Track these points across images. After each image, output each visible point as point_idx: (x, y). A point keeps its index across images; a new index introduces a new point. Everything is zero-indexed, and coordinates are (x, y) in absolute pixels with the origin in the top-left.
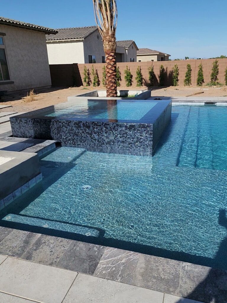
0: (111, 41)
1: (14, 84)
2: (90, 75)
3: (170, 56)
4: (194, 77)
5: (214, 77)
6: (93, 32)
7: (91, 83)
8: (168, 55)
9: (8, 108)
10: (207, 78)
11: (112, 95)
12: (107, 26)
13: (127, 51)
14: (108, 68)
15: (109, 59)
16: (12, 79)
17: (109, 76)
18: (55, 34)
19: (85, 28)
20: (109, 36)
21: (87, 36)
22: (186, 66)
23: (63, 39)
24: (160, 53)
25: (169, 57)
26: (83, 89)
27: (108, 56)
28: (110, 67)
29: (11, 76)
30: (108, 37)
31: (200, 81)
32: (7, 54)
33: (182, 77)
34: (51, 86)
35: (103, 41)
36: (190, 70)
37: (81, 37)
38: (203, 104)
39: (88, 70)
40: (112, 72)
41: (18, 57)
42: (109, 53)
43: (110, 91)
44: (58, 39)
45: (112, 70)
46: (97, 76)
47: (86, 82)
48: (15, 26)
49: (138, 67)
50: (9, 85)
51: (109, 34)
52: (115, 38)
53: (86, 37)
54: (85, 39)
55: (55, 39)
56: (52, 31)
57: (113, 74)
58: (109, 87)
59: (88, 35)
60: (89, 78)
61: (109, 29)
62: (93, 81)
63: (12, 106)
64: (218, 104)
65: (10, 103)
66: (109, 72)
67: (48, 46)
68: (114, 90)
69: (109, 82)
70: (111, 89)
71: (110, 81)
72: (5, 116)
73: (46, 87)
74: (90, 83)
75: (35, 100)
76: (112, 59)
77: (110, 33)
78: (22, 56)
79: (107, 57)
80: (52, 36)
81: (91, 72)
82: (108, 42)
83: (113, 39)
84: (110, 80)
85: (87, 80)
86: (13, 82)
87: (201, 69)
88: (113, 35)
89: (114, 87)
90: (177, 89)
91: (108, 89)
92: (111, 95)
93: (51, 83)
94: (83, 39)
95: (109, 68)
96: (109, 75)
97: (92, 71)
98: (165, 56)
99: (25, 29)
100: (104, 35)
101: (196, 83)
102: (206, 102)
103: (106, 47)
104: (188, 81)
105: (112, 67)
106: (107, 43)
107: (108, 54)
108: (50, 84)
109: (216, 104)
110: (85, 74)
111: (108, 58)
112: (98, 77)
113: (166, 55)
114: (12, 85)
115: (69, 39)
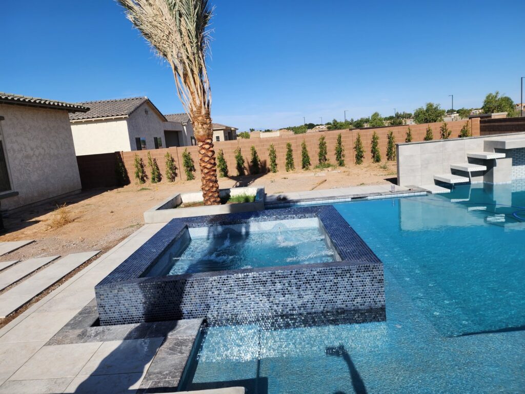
0: (206, 123)
1: (19, 196)
2: (144, 168)
3: (238, 129)
4: (297, 159)
5: (322, 156)
6: (139, 106)
7: (147, 178)
8: (235, 128)
9: (29, 246)
10: (314, 159)
11: (214, 199)
12: (198, 102)
13: (185, 127)
14: (204, 161)
15: (204, 148)
16: (15, 187)
17: (207, 173)
18: (85, 112)
19: (124, 100)
20: (202, 116)
21: (133, 112)
22: (285, 146)
23: (93, 118)
24: (226, 127)
25: (237, 131)
26: (141, 190)
27: (203, 144)
28: (207, 159)
29: (13, 183)
30: (200, 118)
31: (306, 164)
32: (5, 147)
33: (281, 160)
34: (80, 191)
35: (193, 123)
36: (290, 151)
37: (123, 113)
38: (350, 199)
39: (141, 159)
40: (211, 166)
41: (25, 151)
42: (204, 140)
43: (210, 194)
44: (84, 117)
45: (211, 164)
46: (156, 168)
47: (139, 177)
48: (34, 106)
49: (219, 151)
50: (9, 199)
51: (202, 114)
52: (210, 119)
53: (131, 113)
54: (129, 115)
55: (79, 118)
56: (81, 107)
57: (213, 169)
58: (207, 189)
59: (133, 109)
60: (143, 172)
61: (201, 107)
62: (150, 176)
63: (34, 241)
64: (369, 198)
65: (23, 233)
66: (207, 167)
67: (73, 128)
68: (215, 192)
69: (206, 182)
70: (212, 192)
71: (209, 180)
72: (40, 268)
73: (73, 193)
74: (145, 178)
75: (70, 222)
76: (209, 148)
77: (203, 112)
78: (32, 149)
79: (201, 146)
80: (80, 115)
81: (146, 162)
82: (202, 125)
83: (208, 120)
84: (208, 178)
85: (140, 174)
86: (17, 193)
87: (304, 148)
88: (208, 115)
89: (216, 187)
90: (285, 178)
91: (205, 192)
92: (212, 200)
93: (81, 185)
94: (127, 116)
95: (206, 161)
96: (206, 171)
97: (148, 161)
98: (231, 131)
99: (48, 109)
100: (194, 115)
101: (302, 167)
102: (352, 197)
103: (199, 132)
104: (290, 164)
105: (210, 159)
106: (200, 126)
107: (203, 142)
108: (80, 187)
109: (367, 198)
110: (137, 167)
111: (203, 146)
112: (158, 169)
113: (232, 129)
114: (16, 198)
115: (103, 117)
